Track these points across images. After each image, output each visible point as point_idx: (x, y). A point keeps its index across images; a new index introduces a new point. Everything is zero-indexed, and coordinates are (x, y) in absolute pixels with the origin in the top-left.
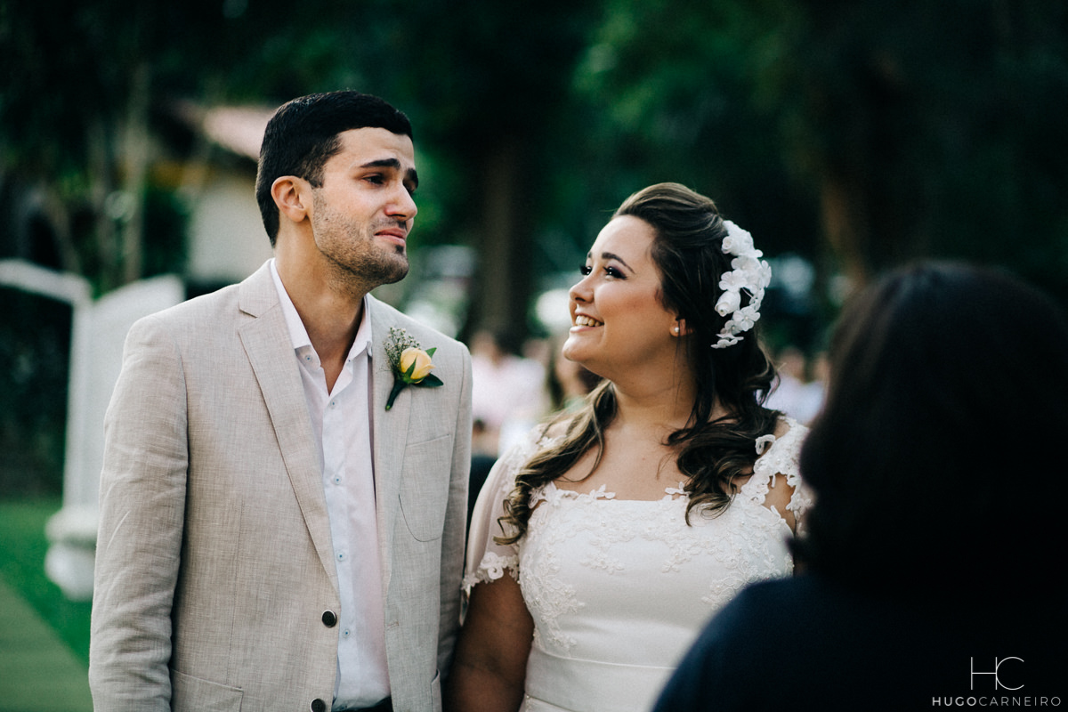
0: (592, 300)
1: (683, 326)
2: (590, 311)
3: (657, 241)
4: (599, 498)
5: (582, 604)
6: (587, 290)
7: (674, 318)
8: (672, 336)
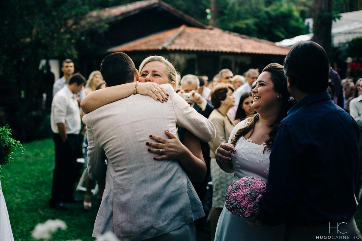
0: (257, 92)
1: (280, 96)
2: (257, 95)
3: (271, 76)
4: (248, 141)
5: (239, 166)
6: (256, 90)
7: (278, 94)
8: (277, 98)
